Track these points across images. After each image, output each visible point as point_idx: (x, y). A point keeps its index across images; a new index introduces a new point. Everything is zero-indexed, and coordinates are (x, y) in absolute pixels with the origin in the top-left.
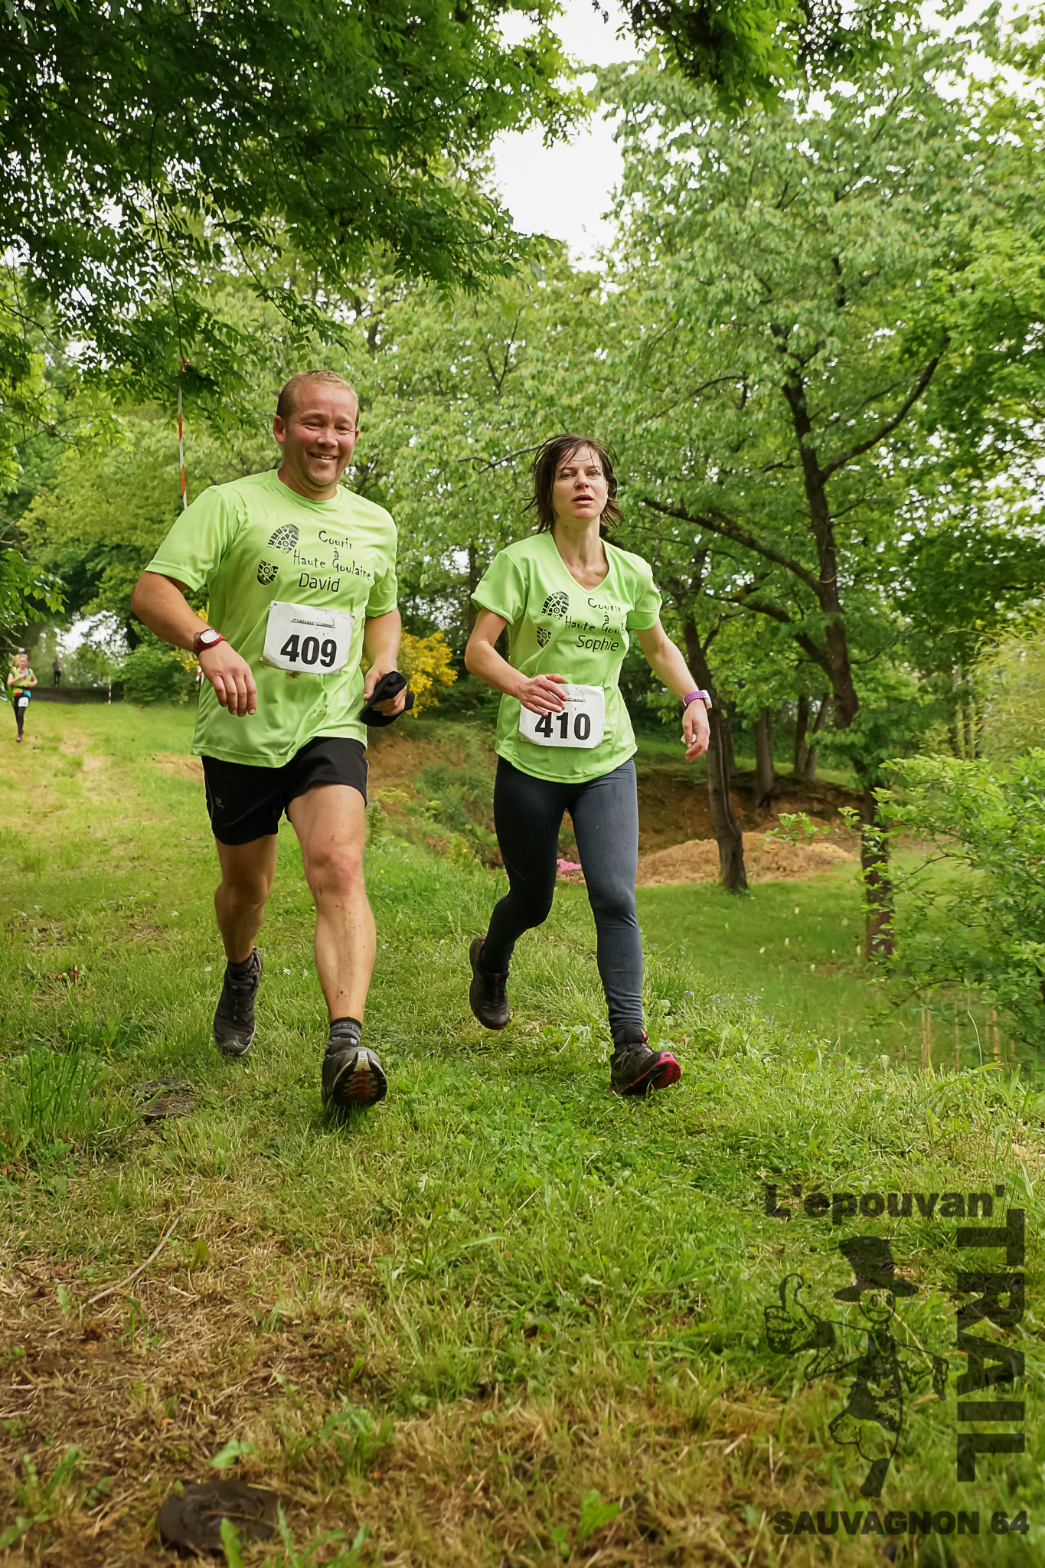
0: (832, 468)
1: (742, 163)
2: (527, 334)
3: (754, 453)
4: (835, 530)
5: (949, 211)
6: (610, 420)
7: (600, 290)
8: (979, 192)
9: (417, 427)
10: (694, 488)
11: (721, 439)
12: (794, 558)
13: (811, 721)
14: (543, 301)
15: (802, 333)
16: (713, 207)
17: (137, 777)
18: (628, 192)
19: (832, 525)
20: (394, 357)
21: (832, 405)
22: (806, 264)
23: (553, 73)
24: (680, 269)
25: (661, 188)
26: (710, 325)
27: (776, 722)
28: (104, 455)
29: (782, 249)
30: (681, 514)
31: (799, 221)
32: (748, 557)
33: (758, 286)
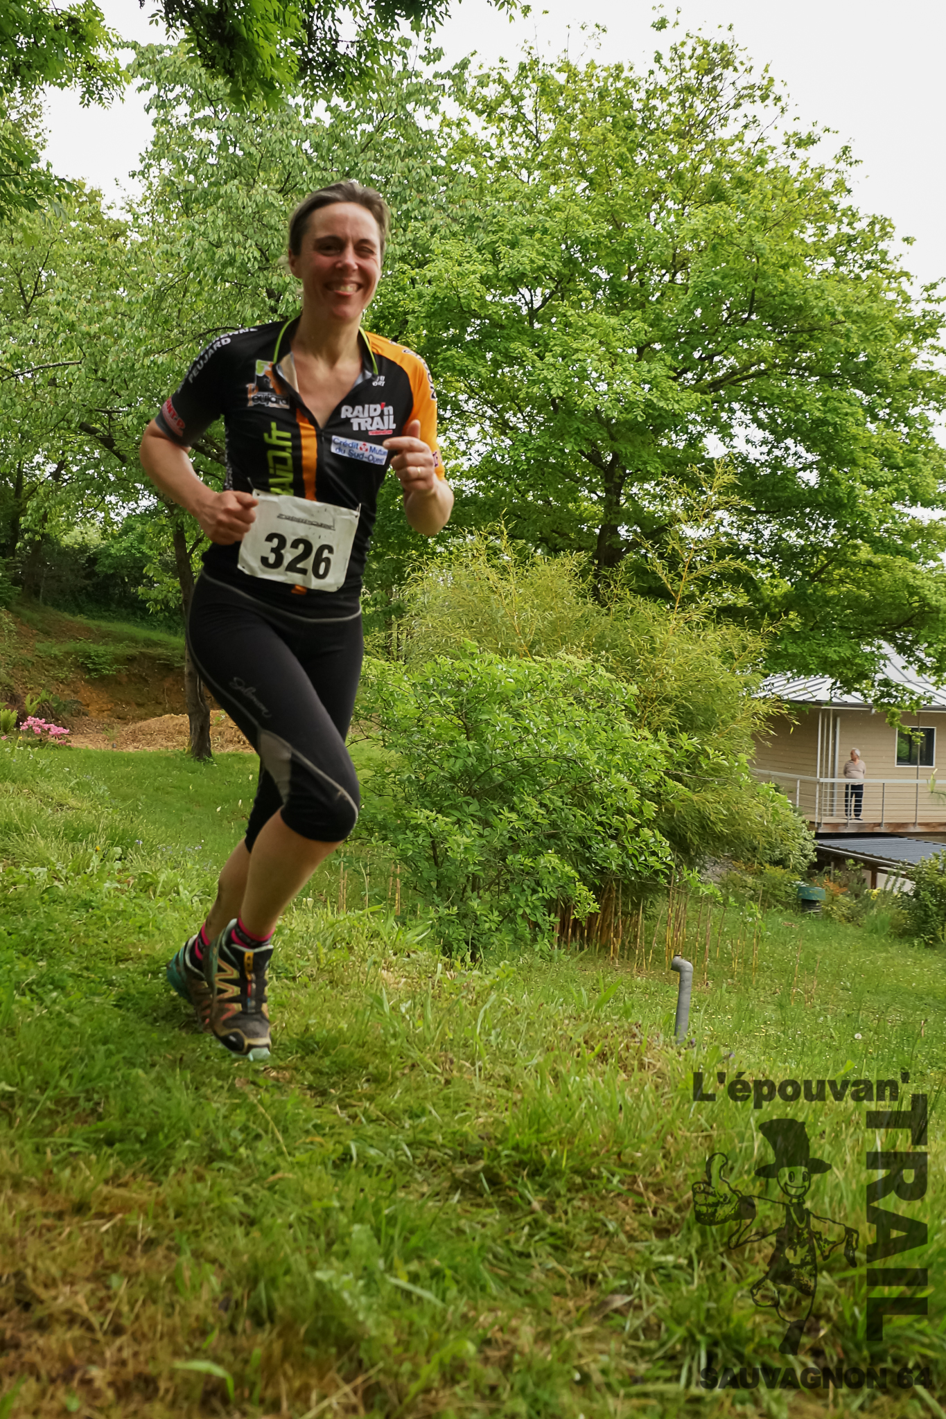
1: (253, 150)
2: (57, 265)
5: (416, 219)
6: (123, 350)
7: (126, 238)
8: (441, 208)
14: (74, 239)
15: (291, 300)
16: (226, 182)
18: (156, 157)
23: (94, 42)
24: (194, 230)
25: (184, 159)
26: (216, 282)
29: (281, 227)
33: (257, 254)
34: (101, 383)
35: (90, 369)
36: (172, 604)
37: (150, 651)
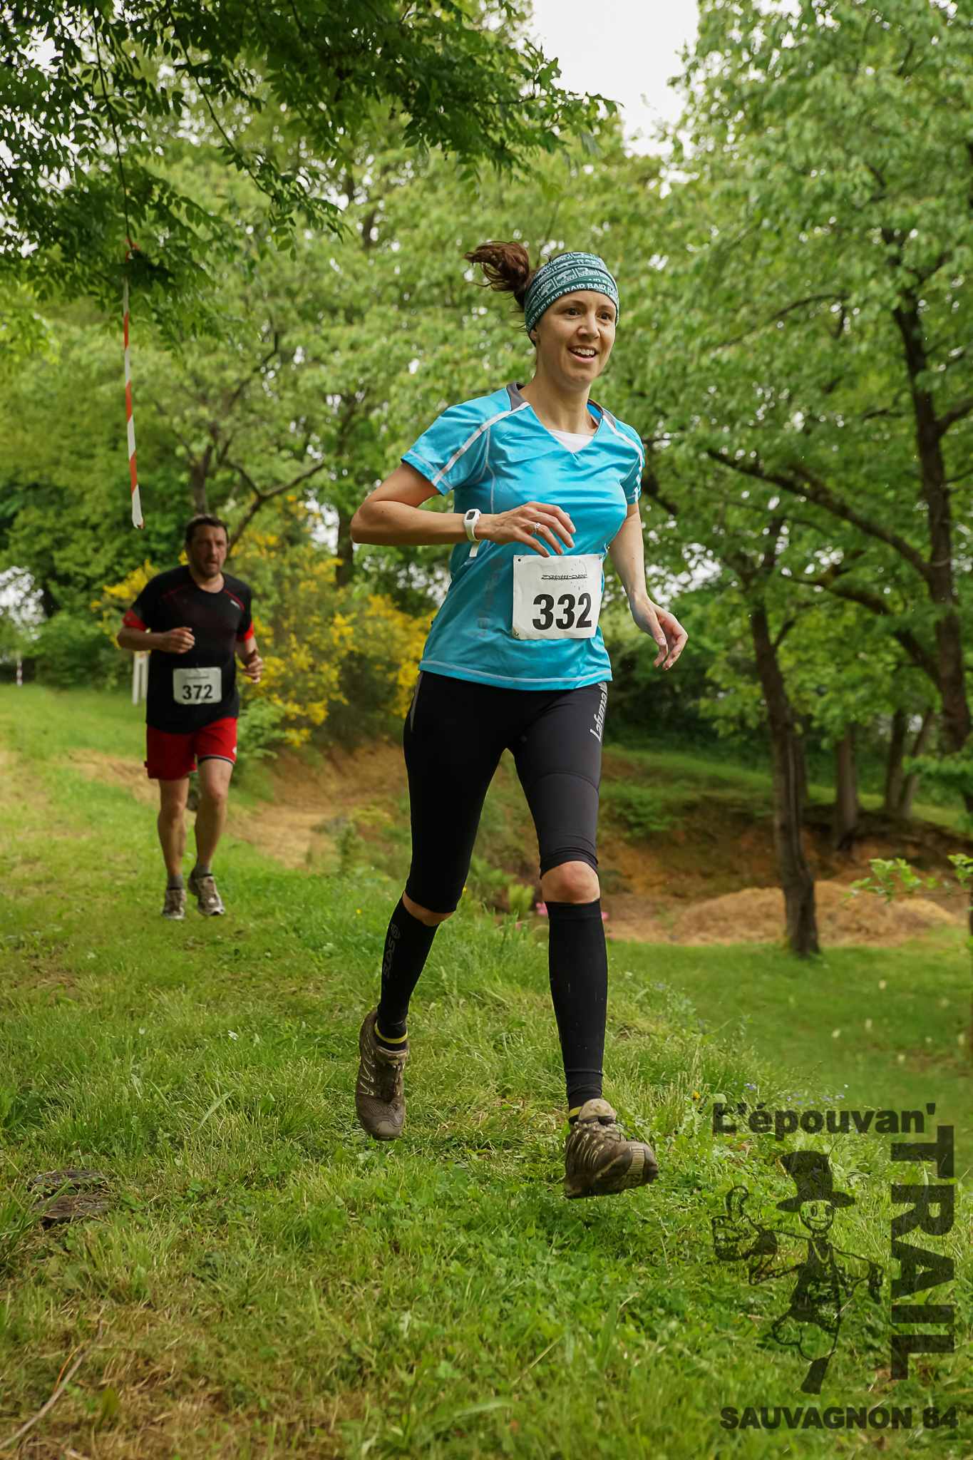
0: (953, 417)
1: (855, 15)
2: (566, 232)
3: (851, 395)
4: (953, 500)
6: (668, 347)
7: (661, 180)
9: (420, 347)
10: (772, 437)
11: (809, 377)
12: (899, 533)
13: (910, 742)
15: (924, 241)
16: (814, 72)
17: (49, 780)
18: (703, 51)
19: (947, 493)
20: (395, 256)
21: (956, 336)
22: (931, 151)
24: (767, 153)
25: (748, 47)
26: (803, 227)
27: (863, 742)
28: (22, 367)
29: (902, 129)
30: (752, 470)
31: (925, 94)
32: (838, 528)
33: (868, 177)
34: (638, 399)
35: (622, 380)
36: (752, 723)
37: (719, 794)
